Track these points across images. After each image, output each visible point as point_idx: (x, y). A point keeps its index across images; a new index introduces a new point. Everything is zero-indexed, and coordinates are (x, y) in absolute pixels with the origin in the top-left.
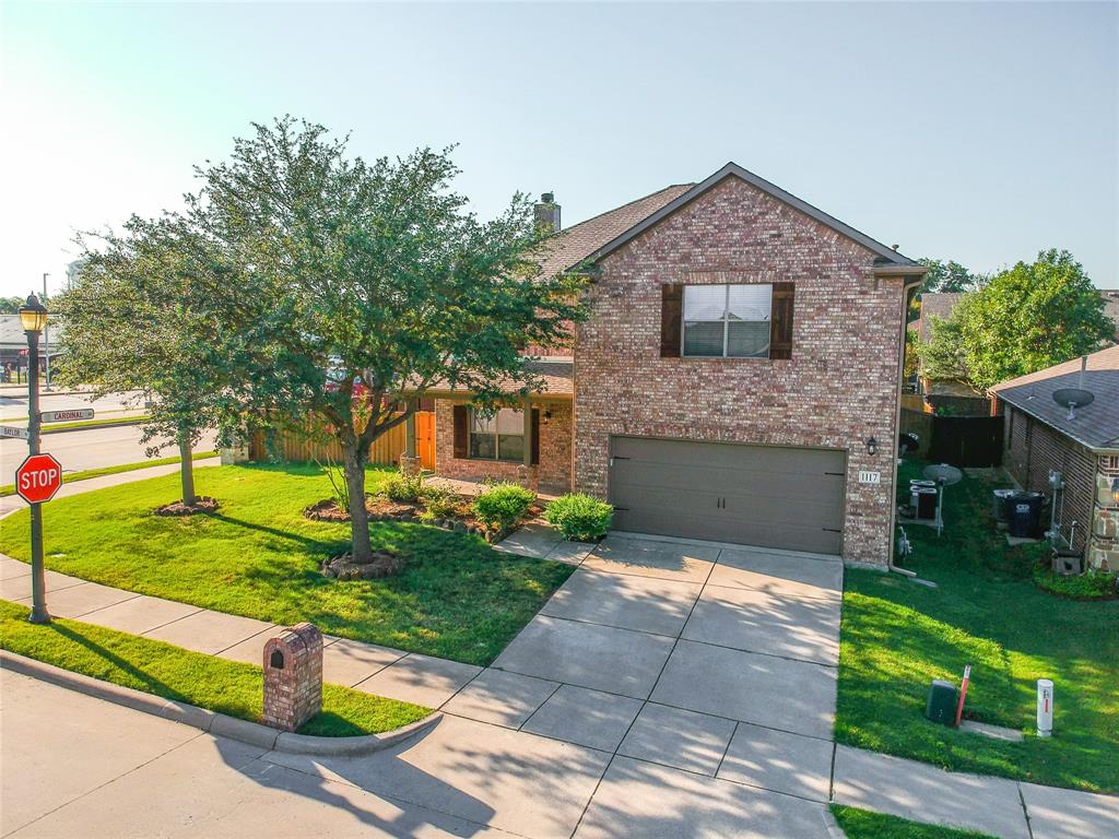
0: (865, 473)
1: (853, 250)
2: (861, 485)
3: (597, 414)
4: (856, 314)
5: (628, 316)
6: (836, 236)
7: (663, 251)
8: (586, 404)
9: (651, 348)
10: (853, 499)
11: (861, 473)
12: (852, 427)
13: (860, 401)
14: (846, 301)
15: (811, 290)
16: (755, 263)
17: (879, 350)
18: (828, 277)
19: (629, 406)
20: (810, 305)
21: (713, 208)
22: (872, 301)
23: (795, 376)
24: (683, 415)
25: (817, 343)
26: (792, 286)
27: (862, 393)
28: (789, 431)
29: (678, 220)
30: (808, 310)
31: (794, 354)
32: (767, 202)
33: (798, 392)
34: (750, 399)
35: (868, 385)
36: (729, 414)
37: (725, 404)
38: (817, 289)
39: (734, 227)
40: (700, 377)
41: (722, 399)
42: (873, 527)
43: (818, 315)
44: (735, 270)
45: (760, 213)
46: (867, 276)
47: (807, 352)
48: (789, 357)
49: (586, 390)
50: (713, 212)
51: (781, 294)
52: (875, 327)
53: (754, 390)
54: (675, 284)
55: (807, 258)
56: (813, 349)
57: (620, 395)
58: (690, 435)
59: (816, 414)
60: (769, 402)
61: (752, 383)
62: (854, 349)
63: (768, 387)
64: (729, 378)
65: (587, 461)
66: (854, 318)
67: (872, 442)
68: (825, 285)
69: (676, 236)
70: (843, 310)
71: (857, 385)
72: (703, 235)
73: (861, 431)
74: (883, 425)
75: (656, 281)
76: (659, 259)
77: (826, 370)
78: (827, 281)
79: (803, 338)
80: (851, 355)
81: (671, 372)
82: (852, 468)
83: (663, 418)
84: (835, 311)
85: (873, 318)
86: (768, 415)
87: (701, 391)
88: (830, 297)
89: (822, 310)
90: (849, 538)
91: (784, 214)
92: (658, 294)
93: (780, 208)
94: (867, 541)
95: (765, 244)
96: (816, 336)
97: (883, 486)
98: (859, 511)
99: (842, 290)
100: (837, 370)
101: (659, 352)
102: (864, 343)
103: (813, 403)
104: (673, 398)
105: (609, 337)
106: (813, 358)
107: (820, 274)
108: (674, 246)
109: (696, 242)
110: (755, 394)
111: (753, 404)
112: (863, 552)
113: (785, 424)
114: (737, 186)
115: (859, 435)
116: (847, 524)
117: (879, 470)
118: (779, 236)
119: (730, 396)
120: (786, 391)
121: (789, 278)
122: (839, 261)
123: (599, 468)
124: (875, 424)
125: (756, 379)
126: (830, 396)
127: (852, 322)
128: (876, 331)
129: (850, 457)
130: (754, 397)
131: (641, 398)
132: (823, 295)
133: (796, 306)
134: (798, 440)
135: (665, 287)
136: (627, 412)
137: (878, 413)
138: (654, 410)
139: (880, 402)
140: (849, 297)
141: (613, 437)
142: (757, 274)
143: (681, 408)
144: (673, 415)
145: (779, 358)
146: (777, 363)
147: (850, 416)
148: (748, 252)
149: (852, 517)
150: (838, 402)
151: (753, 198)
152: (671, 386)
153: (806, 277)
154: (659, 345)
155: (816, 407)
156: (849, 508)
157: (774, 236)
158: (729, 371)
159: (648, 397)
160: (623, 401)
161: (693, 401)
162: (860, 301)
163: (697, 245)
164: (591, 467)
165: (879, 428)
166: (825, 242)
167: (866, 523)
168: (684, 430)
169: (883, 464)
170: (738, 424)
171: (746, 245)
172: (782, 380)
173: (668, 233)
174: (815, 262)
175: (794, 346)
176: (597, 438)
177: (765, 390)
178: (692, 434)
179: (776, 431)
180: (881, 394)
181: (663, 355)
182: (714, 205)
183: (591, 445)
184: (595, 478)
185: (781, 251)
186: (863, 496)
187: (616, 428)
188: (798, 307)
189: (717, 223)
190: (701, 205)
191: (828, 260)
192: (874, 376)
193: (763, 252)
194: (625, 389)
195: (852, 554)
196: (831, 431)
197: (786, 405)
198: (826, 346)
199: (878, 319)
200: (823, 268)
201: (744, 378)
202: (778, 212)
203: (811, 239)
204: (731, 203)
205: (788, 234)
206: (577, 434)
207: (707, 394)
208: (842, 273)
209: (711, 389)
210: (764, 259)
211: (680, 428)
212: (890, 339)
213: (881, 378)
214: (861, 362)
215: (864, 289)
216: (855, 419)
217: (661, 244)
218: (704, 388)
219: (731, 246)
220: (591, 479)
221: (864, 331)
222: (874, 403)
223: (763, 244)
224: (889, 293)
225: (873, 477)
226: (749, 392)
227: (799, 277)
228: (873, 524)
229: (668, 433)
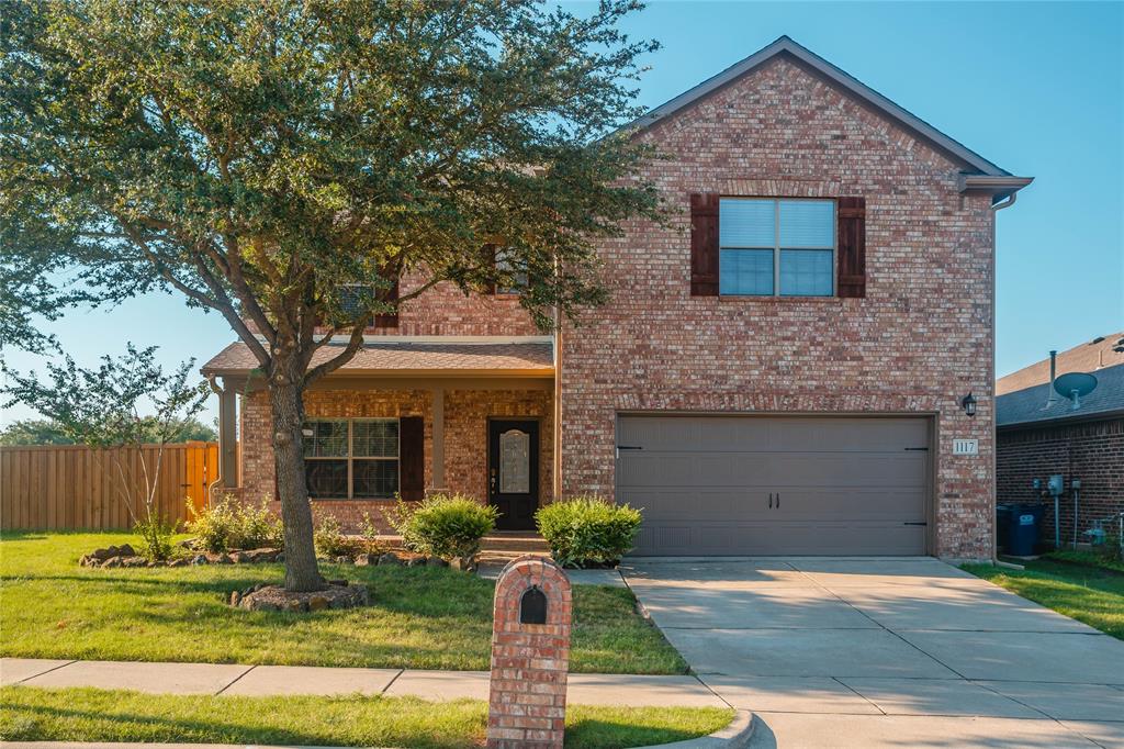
0: (960, 441)
1: (933, 160)
2: (956, 457)
3: (597, 382)
4: (940, 239)
5: (641, 237)
6: (912, 141)
7: (690, 150)
8: (579, 367)
9: (676, 282)
10: (947, 476)
11: (955, 442)
12: (943, 383)
13: (951, 349)
14: (926, 223)
15: (886, 208)
16: (814, 171)
17: (969, 285)
18: (904, 192)
19: (645, 367)
20: (884, 227)
21: (757, 97)
22: (957, 223)
23: (871, 320)
24: (724, 378)
25: (896, 276)
26: (861, 203)
27: (952, 339)
28: (867, 393)
29: (710, 109)
30: (883, 234)
31: (868, 290)
32: (825, 94)
33: (875, 340)
34: (815, 352)
35: (958, 330)
36: (788, 373)
37: (781, 359)
38: (891, 207)
39: (787, 123)
40: (747, 323)
41: (777, 352)
42: (973, 511)
43: (895, 240)
44: (789, 179)
45: (818, 108)
46: (950, 193)
47: (883, 287)
48: (862, 295)
49: (579, 346)
50: (757, 102)
51: (850, 212)
52: (963, 256)
53: (820, 339)
54: (708, 195)
55: (879, 168)
56: (891, 284)
57: (632, 352)
58: (736, 405)
59: (899, 369)
60: (839, 354)
61: (817, 329)
62: (939, 284)
63: (838, 334)
64: (786, 324)
65: (581, 452)
66: (937, 245)
67: (967, 401)
68: (902, 203)
69: (707, 130)
70: (925, 234)
71: (945, 330)
72: (745, 131)
73: (953, 387)
74: (978, 379)
75: (680, 190)
76: (684, 160)
77: (907, 311)
78: (903, 197)
79: (878, 270)
80: (936, 291)
81: (705, 317)
82: (945, 437)
83: (696, 383)
84: (915, 235)
85: (960, 245)
86: (839, 373)
87: (750, 343)
88: (908, 218)
89: (899, 234)
90: (945, 528)
91: (848, 110)
92: (686, 206)
93: (843, 102)
94: (966, 531)
95: (826, 147)
96: (894, 267)
97: (981, 457)
98: (956, 491)
99: (922, 210)
100: (921, 311)
101: (689, 288)
102: (950, 276)
103: (894, 354)
104: (711, 353)
105: (614, 266)
106: (891, 295)
107: (896, 189)
108: (705, 143)
109: (736, 141)
110: (821, 344)
111: (819, 358)
112: (962, 545)
113: (860, 383)
114: (788, 70)
115: (951, 394)
116: (942, 510)
117: (976, 437)
118: (844, 137)
119: (789, 348)
120: (860, 340)
121: (857, 191)
122: (917, 172)
123: (601, 461)
124: (969, 378)
125: (822, 324)
126: (914, 344)
127: (936, 250)
128: (963, 261)
129: (942, 423)
130: (820, 348)
131: (664, 355)
132: (900, 215)
133: (867, 228)
134: (877, 404)
135: (695, 198)
136: (643, 377)
137: (971, 364)
138: (683, 373)
139: (973, 350)
140: (930, 218)
141: (622, 415)
142: (817, 186)
143: (722, 367)
144: (710, 377)
145: (849, 297)
146: (848, 302)
147: (940, 369)
148: (804, 156)
149: (946, 501)
150: (923, 351)
151: (809, 87)
152: (706, 337)
153: (878, 192)
154: (689, 278)
155: (898, 359)
156: (943, 489)
157: (837, 137)
158: (786, 314)
159: (673, 353)
160: (638, 360)
161: (738, 357)
162: (944, 224)
163: (736, 143)
164: (588, 462)
165: (974, 384)
166: (899, 149)
167: (965, 506)
168: (727, 398)
169: (980, 428)
170: (801, 387)
171: (801, 147)
172: (855, 324)
173: (696, 125)
174: (889, 173)
175: (868, 280)
176: (598, 418)
177: (834, 339)
178: (739, 403)
179: (851, 392)
180: (973, 340)
181: (694, 293)
182: (757, 92)
183: (588, 427)
184: (595, 477)
185: (846, 158)
186: (959, 471)
187: (627, 401)
188: (870, 230)
189: (762, 116)
190: (741, 91)
191: (904, 171)
192: (964, 318)
193: (823, 157)
194: (639, 342)
195: (949, 549)
196: (918, 390)
197: (860, 358)
198: (907, 281)
199: (965, 246)
200: (899, 182)
201: (806, 324)
202: (840, 107)
203: (882, 143)
204: (781, 93)
205: (854, 137)
206: (566, 413)
207: (757, 346)
208: (922, 188)
209: (763, 339)
210: (825, 167)
211: (721, 396)
212: (981, 271)
213: (973, 320)
214: (950, 300)
215: (948, 208)
216: (945, 373)
217: (686, 139)
218: (753, 339)
219: (782, 147)
220: (589, 479)
221: (951, 261)
222: (966, 352)
223: (823, 147)
224: (977, 214)
225: (969, 446)
226: (813, 342)
227: (870, 191)
228: (973, 507)
229: (705, 404)
